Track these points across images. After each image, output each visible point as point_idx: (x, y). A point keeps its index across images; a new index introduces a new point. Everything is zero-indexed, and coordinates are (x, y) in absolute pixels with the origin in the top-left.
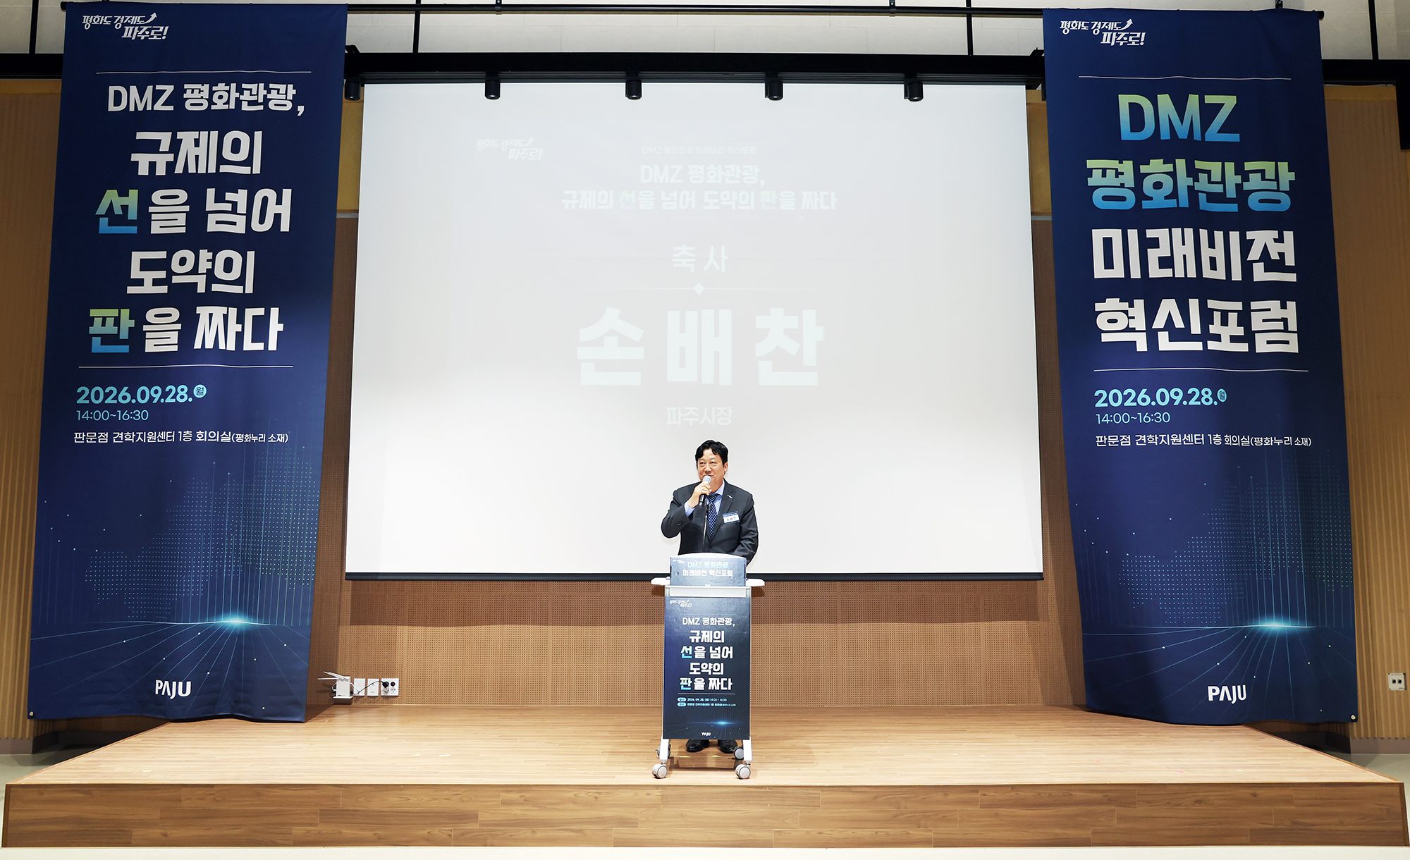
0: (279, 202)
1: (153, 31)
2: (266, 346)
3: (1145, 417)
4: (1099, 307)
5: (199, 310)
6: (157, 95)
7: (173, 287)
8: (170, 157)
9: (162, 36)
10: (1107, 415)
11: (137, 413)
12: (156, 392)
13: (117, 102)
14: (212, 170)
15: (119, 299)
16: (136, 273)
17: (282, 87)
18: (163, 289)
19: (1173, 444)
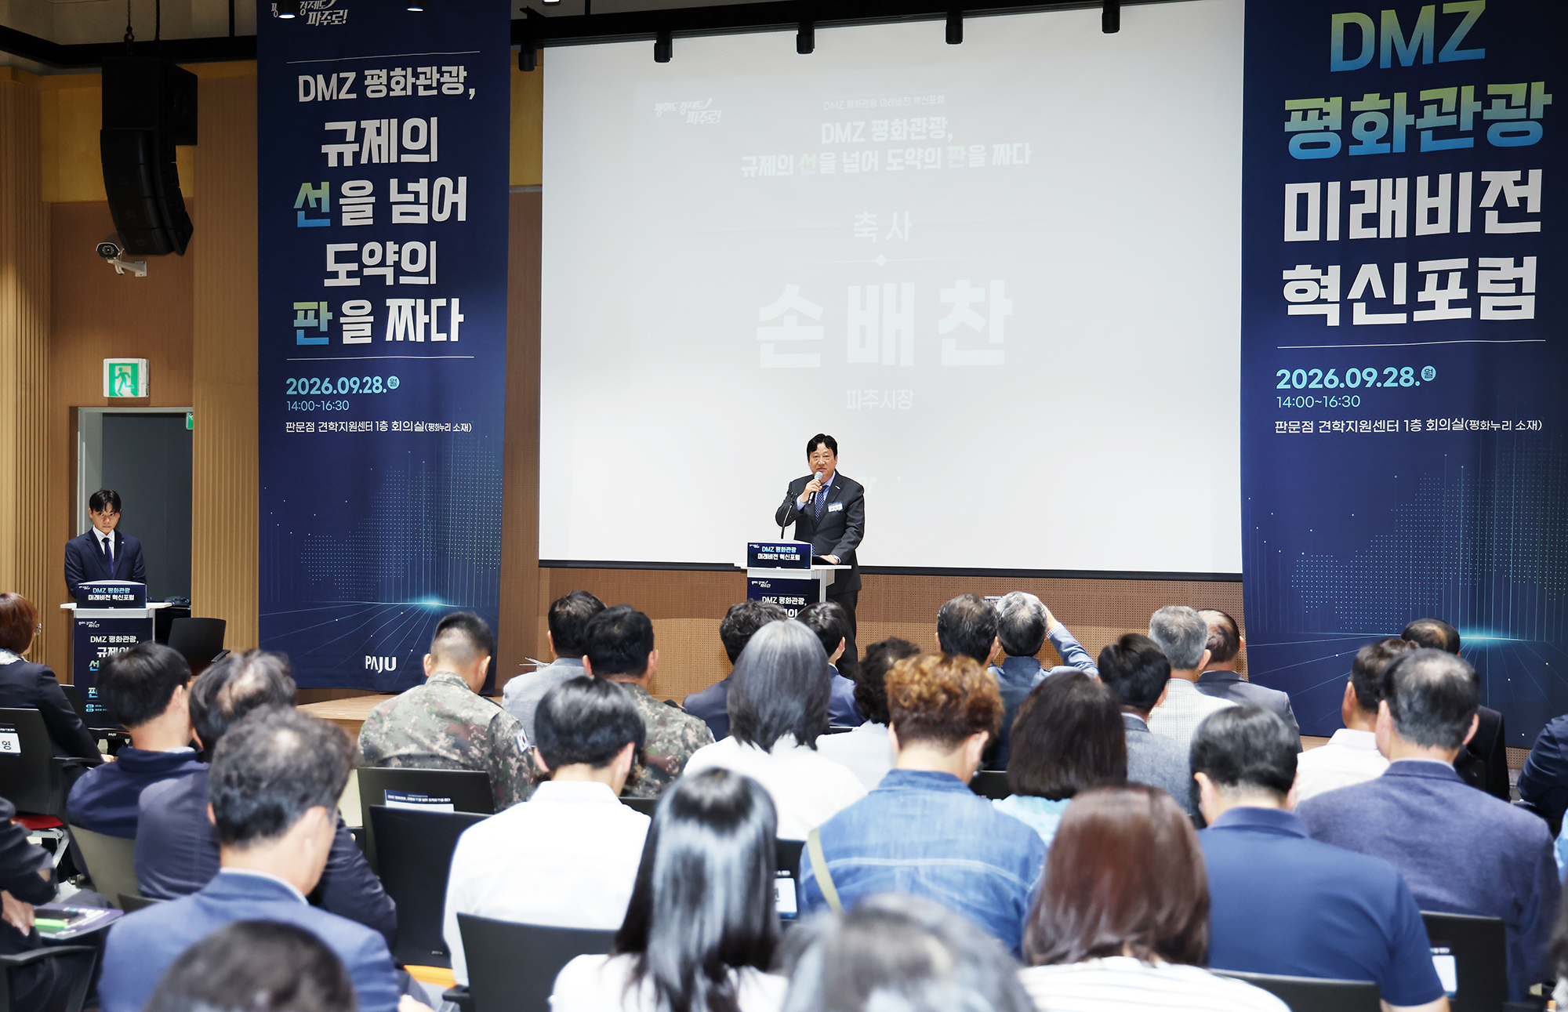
0: (455, 191)
1: (334, 16)
2: (449, 337)
3: (1332, 400)
4: (1287, 274)
5: (389, 302)
6: (341, 82)
7: (364, 279)
8: (356, 147)
9: (343, 20)
10: (1289, 398)
11: (339, 403)
12: (355, 383)
13: (307, 93)
14: (394, 160)
15: (318, 293)
16: (331, 266)
17: (454, 69)
18: (356, 282)
19: (1361, 431)
